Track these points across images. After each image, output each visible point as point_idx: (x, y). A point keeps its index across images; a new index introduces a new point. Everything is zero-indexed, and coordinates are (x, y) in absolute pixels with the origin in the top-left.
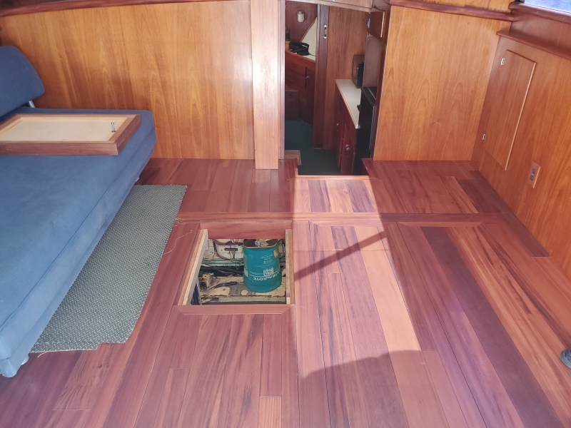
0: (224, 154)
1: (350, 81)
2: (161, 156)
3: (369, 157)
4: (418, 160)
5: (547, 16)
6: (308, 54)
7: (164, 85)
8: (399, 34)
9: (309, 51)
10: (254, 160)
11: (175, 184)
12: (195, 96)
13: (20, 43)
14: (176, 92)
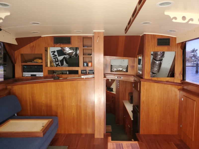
0: (83, 132)
1: (128, 101)
2: (60, 133)
3: (138, 133)
4: (157, 134)
5: (196, 86)
6: (113, 91)
7: (64, 107)
8: (145, 90)
9: (113, 90)
10: (94, 134)
11: (63, 145)
12: (74, 111)
13: (17, 94)
14: (67, 109)
